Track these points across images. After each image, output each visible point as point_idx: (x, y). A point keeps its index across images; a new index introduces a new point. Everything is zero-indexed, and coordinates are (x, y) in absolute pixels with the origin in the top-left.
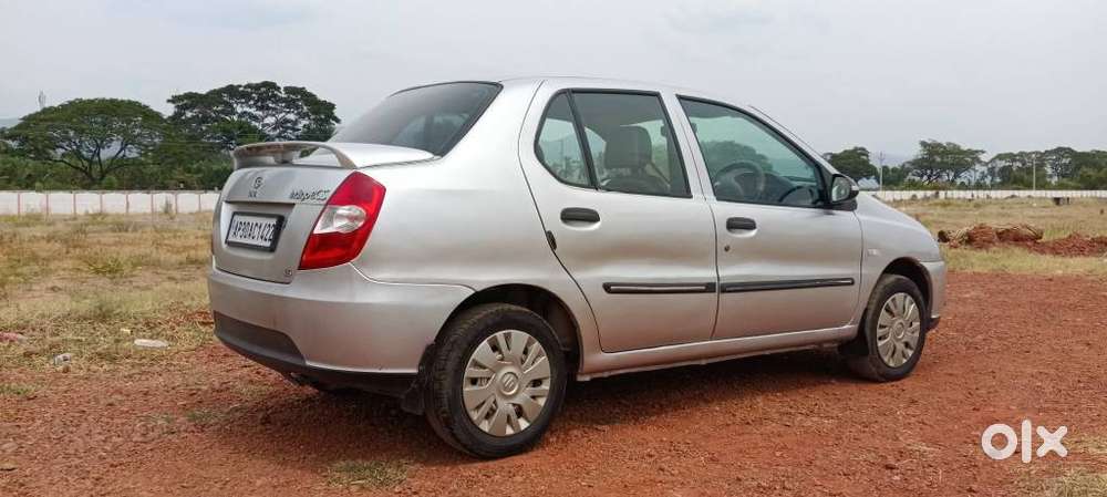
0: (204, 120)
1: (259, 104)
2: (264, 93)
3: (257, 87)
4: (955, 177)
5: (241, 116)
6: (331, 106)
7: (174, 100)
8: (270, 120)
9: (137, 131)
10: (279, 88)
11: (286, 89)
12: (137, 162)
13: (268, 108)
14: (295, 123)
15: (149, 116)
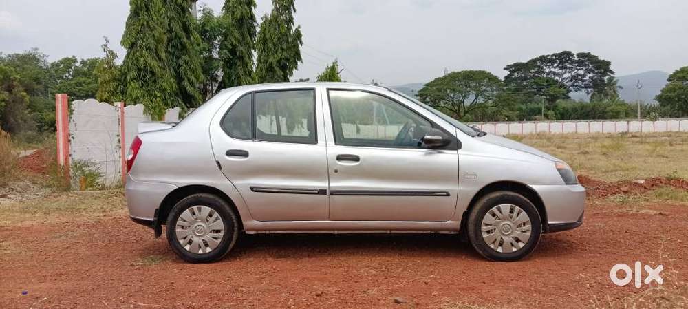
0: (525, 78)
1: (561, 65)
2: (564, 58)
3: (559, 55)
5: (548, 74)
6: (608, 64)
7: (508, 68)
8: (567, 75)
9: (484, 88)
10: (574, 54)
11: (578, 55)
12: (483, 106)
13: (566, 68)
14: (584, 76)
15: (492, 79)
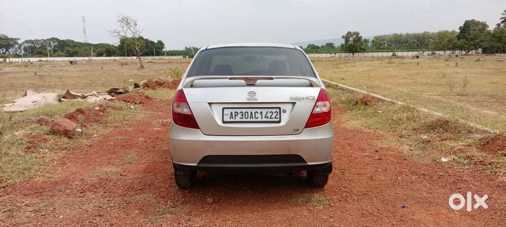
4: (6, 51)
